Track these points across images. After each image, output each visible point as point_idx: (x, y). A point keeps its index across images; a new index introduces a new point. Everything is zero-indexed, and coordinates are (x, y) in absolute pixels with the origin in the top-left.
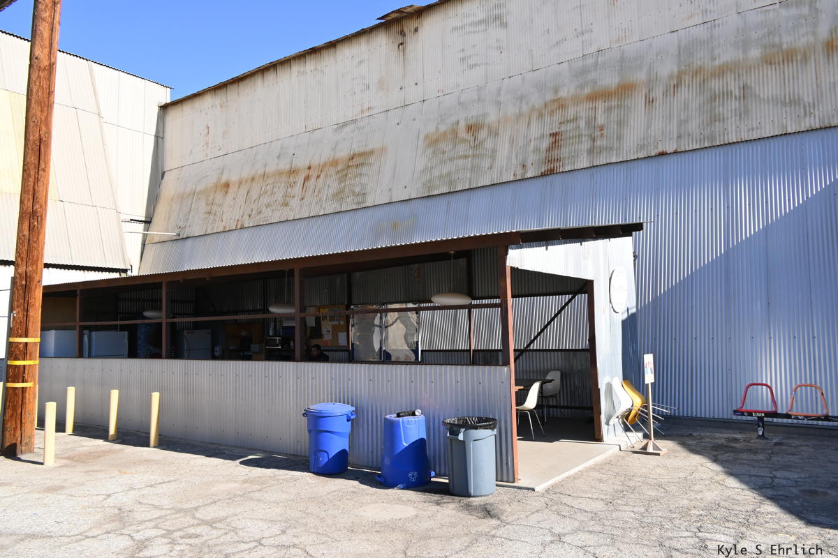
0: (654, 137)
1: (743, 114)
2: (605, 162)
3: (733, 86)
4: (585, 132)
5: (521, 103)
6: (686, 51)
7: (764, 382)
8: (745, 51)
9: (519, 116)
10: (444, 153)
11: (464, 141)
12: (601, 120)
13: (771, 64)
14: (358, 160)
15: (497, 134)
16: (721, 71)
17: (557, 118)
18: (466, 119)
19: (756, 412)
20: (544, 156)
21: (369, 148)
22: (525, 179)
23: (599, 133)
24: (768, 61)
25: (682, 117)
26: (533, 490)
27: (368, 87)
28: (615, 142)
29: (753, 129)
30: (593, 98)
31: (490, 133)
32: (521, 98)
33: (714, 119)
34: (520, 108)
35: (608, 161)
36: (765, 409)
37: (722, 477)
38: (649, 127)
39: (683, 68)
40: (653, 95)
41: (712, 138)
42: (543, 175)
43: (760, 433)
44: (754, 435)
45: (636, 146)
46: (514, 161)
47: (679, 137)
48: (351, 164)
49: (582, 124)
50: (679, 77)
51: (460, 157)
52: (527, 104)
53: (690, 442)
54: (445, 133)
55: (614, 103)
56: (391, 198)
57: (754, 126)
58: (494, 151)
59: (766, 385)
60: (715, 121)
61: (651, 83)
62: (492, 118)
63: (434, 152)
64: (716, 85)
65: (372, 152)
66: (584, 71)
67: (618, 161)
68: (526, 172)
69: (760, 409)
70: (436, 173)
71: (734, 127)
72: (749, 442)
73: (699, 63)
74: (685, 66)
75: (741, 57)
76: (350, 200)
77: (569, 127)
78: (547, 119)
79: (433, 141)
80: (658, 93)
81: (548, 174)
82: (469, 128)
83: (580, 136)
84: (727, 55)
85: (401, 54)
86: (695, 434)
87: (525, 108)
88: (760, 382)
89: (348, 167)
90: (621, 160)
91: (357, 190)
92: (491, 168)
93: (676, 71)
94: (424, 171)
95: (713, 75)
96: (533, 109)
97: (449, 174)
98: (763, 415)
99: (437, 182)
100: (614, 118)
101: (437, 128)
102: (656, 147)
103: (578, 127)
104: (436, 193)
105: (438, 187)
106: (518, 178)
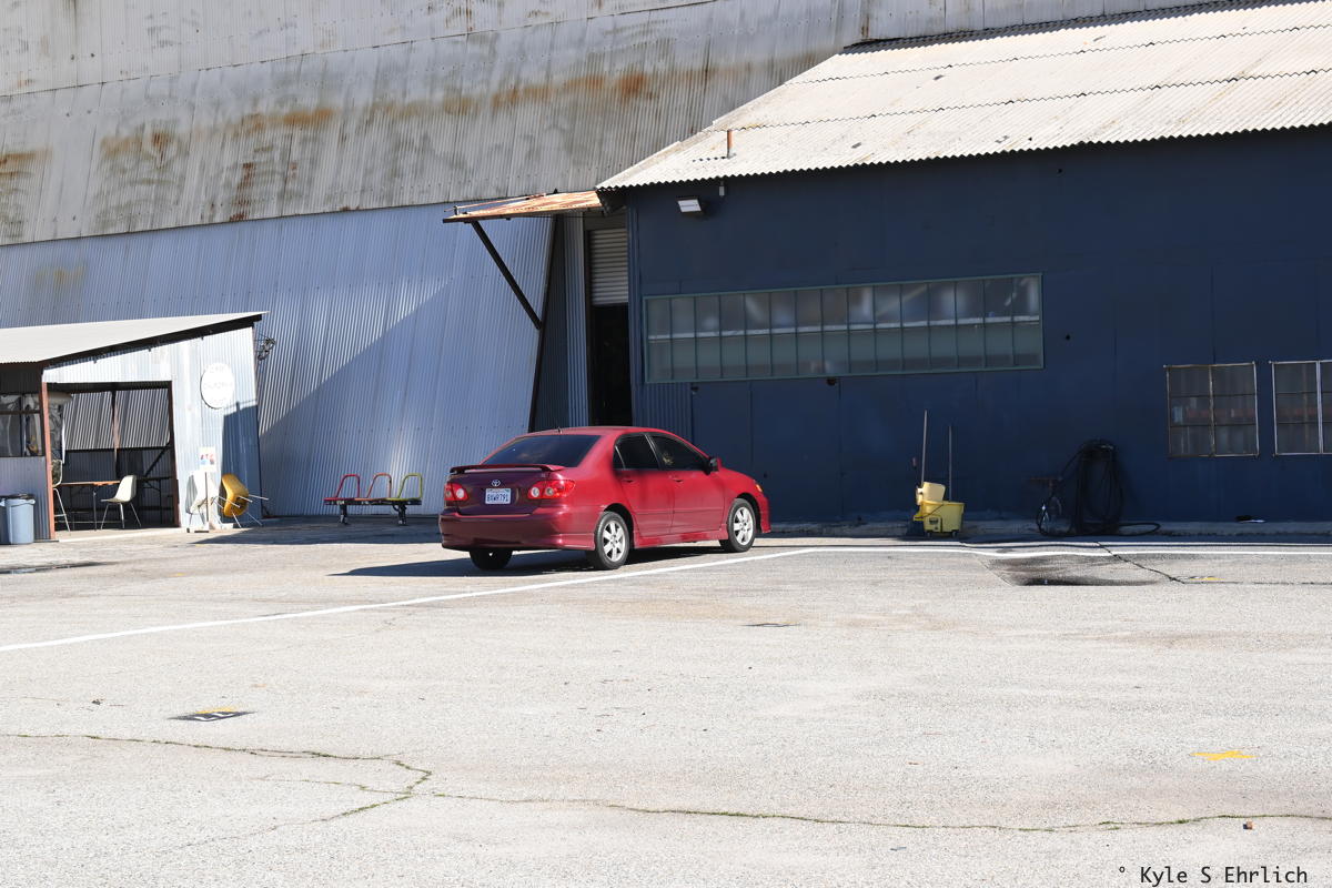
0: (342, 186)
1: (419, 171)
2: (293, 213)
3: (416, 134)
4: (278, 168)
5: (217, 110)
6: (383, 76)
8: (432, 91)
9: (213, 131)
10: (124, 171)
11: (149, 157)
12: (295, 155)
13: (449, 112)
14: (12, 166)
15: (187, 154)
16: (409, 112)
17: (253, 141)
18: (154, 125)
20: (235, 194)
21: (28, 148)
22: (213, 224)
23: (292, 172)
24: (447, 108)
25: (369, 165)
27: (27, 47)
28: (305, 186)
29: (423, 192)
30: (293, 120)
31: (180, 148)
32: (217, 105)
33: (395, 173)
34: (216, 119)
35: (296, 212)
38: (338, 172)
39: (377, 99)
40: (347, 130)
41: (390, 198)
42: (232, 221)
45: (324, 194)
46: (203, 198)
47: (363, 191)
48: (2, 170)
49: (277, 155)
50: (373, 112)
51: (142, 182)
52: (224, 114)
54: (127, 141)
55: (310, 133)
56: (55, 233)
57: (425, 187)
58: (183, 178)
61: (347, 111)
62: (182, 129)
63: (112, 169)
64: (402, 128)
65: (31, 156)
66: (284, 81)
67: (306, 213)
68: (212, 217)
70: (113, 202)
71: (409, 186)
73: (392, 95)
74: (380, 98)
75: (427, 99)
76: (2, 230)
77: (263, 158)
78: (242, 141)
79: (112, 151)
80: (351, 128)
81: (237, 221)
82: (156, 139)
83: (273, 173)
84: (417, 93)
87: (220, 120)
88: (353, 474)
90: (309, 212)
91: (11, 214)
92: (177, 203)
93: (370, 101)
94: (99, 196)
95: (402, 115)
96: (228, 124)
97: (129, 205)
98: (346, 503)
99: (113, 216)
100: (308, 154)
101: (118, 132)
102: (341, 201)
103: (272, 160)
104: (111, 231)
105: (114, 225)
106: (206, 221)
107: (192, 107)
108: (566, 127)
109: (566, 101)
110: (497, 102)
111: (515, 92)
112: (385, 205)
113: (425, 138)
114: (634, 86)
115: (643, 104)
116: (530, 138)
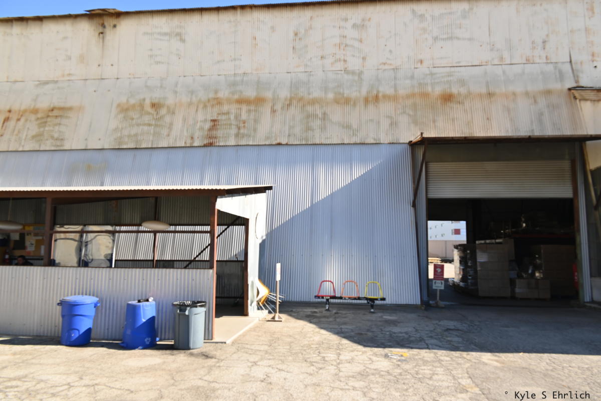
0: (275, 133)
1: (323, 128)
2: (245, 144)
3: (319, 113)
4: (234, 122)
5: (192, 95)
6: (295, 85)
7: (330, 280)
8: (326, 93)
9: (190, 104)
10: (132, 119)
11: (149, 113)
12: (244, 116)
13: (338, 103)
14: (57, 113)
15: (173, 113)
16: (313, 102)
17: (216, 110)
18: (151, 98)
19: (326, 296)
20: (206, 133)
21: (68, 105)
22: (193, 147)
23: (243, 125)
24: (337, 101)
25: (291, 124)
26: (225, 343)
27: (70, 58)
28: (252, 132)
29: (328, 138)
30: (240, 101)
31: (168, 112)
32: (192, 92)
33: (308, 129)
34: (191, 99)
35: (247, 143)
36: (330, 295)
37: (317, 330)
38: (272, 126)
39: (293, 95)
40: (275, 108)
41: (307, 139)
42: (205, 146)
43: (327, 308)
44: (323, 309)
45: (264, 136)
46: (185, 133)
47: (289, 136)
48: (50, 114)
49: (232, 117)
50: (291, 100)
51: (145, 125)
52: (196, 97)
53: (294, 314)
54: (134, 106)
55: (252, 108)
56: (86, 146)
57: (328, 136)
58: (171, 124)
59: (331, 281)
60: (309, 130)
61: (275, 100)
62: (171, 101)
63: (124, 117)
64: (310, 109)
65: (70, 109)
66: (234, 84)
67: (253, 144)
68: (193, 143)
69: (327, 294)
70: (126, 132)
71: (318, 135)
72: (322, 313)
73: (301, 94)
74: (294, 95)
75: (323, 97)
76: (49, 142)
77: (224, 117)
78: (209, 109)
79: (124, 110)
80: (278, 107)
81: (208, 146)
82: (153, 105)
83: (231, 125)
84: (316, 94)
85: (101, 41)
86: (294, 310)
87: (194, 99)
88: (327, 280)
89: (48, 116)
90: (255, 144)
91: (56, 135)
92: (168, 135)
93: (289, 96)
94: (116, 130)
95: (309, 103)
96: (200, 101)
97: (136, 135)
98: (329, 298)
99: (126, 139)
100: (252, 116)
101: (128, 101)
102: (276, 140)
103: (230, 119)
104: (125, 147)
105: (127, 143)
106: (188, 145)
107: (176, 92)
108: (411, 113)
109: (409, 102)
110: (366, 101)
111: (377, 97)
112: (304, 143)
113: (325, 114)
114: (448, 98)
115: (455, 106)
116: (390, 117)
